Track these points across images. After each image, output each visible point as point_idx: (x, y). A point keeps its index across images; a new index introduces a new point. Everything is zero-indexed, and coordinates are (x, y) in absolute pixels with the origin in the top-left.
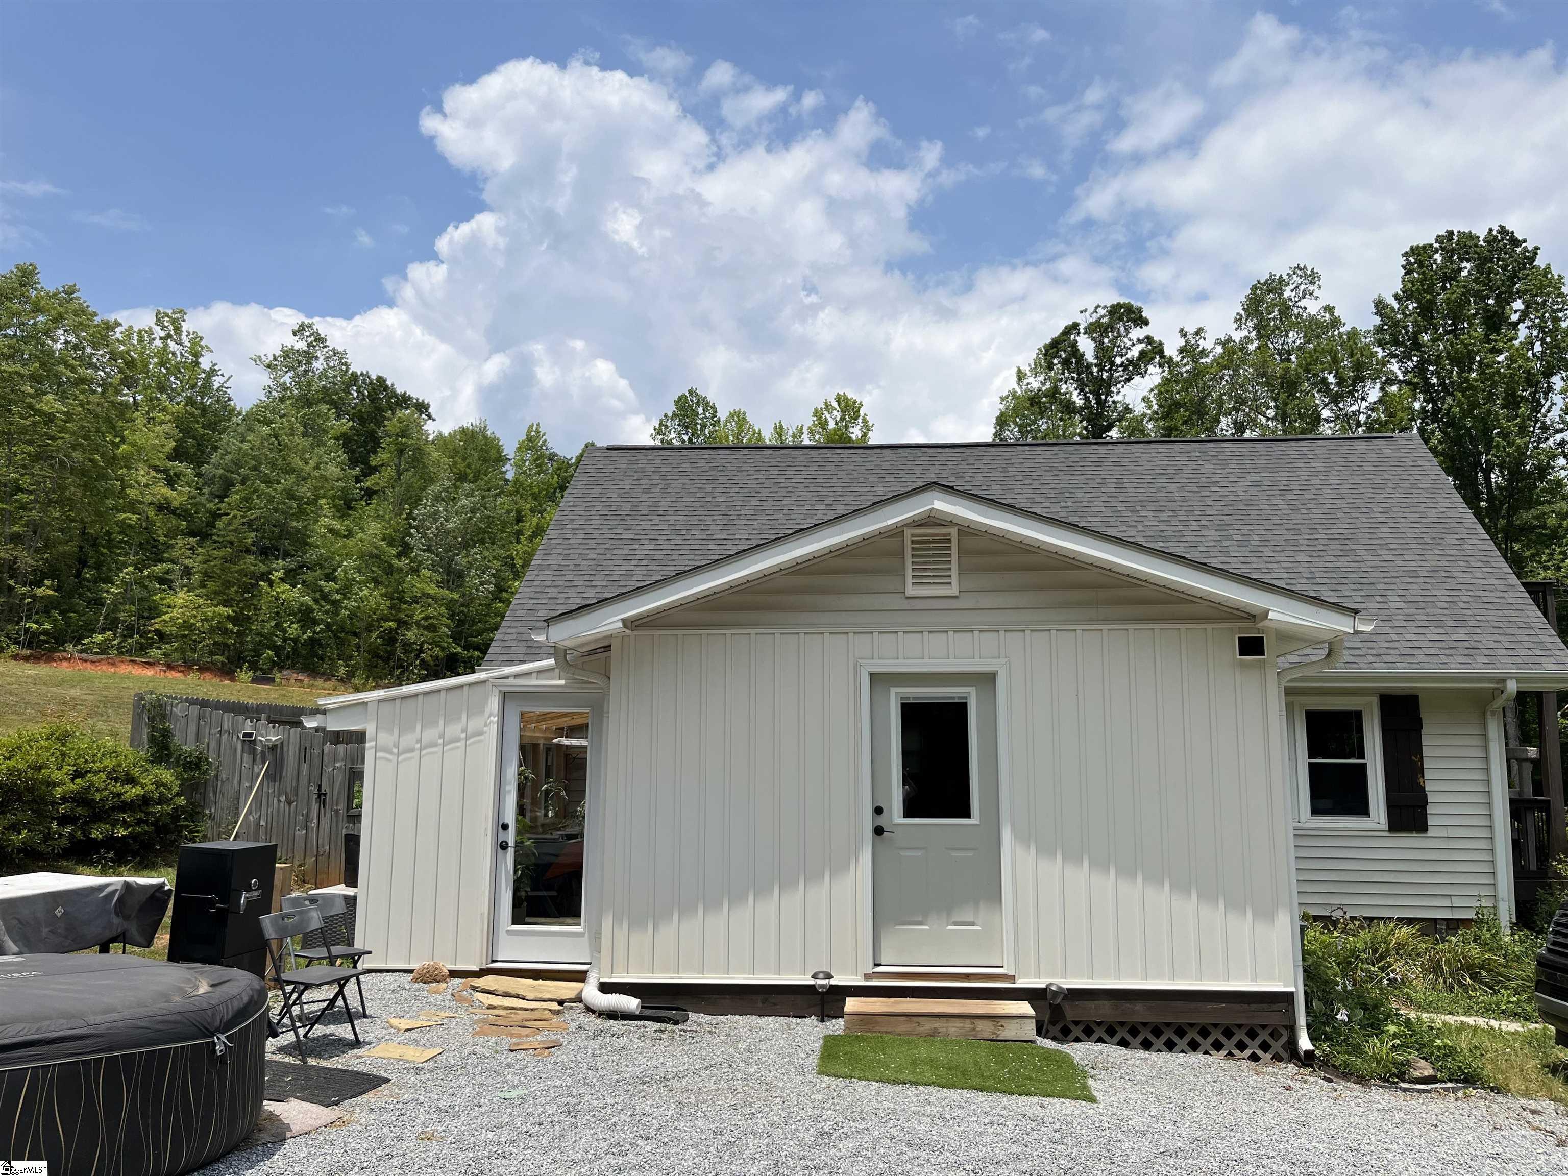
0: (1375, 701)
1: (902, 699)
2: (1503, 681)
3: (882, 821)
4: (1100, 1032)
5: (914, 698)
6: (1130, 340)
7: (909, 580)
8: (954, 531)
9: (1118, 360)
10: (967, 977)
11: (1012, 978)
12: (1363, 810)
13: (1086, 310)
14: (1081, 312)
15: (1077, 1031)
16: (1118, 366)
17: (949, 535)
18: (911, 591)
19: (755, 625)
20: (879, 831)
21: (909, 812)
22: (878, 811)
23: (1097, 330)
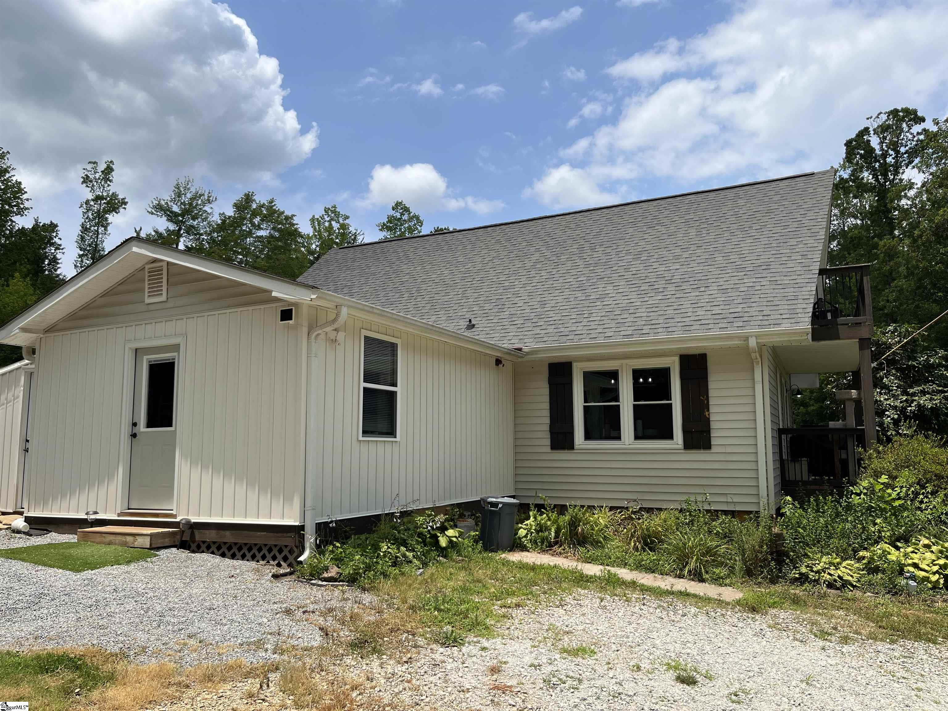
0: (677, 359)
1: (150, 362)
2: (747, 339)
3: (136, 430)
4: (213, 548)
5: (155, 361)
6: (911, 134)
7: (147, 294)
8: (165, 265)
9: (903, 150)
10: (157, 515)
11: (175, 516)
12: (669, 435)
13: (871, 118)
14: (868, 119)
15: (203, 547)
16: (903, 154)
17: (162, 266)
18: (147, 301)
19: (97, 325)
20: (134, 436)
21: (150, 424)
22: (135, 424)
23: (883, 129)
